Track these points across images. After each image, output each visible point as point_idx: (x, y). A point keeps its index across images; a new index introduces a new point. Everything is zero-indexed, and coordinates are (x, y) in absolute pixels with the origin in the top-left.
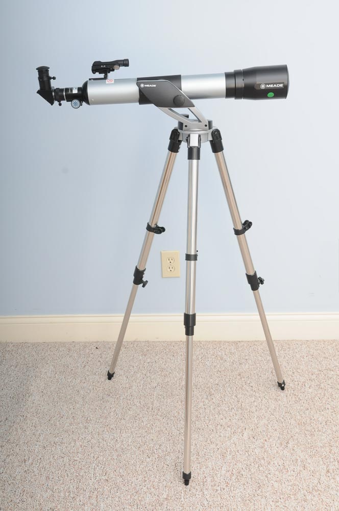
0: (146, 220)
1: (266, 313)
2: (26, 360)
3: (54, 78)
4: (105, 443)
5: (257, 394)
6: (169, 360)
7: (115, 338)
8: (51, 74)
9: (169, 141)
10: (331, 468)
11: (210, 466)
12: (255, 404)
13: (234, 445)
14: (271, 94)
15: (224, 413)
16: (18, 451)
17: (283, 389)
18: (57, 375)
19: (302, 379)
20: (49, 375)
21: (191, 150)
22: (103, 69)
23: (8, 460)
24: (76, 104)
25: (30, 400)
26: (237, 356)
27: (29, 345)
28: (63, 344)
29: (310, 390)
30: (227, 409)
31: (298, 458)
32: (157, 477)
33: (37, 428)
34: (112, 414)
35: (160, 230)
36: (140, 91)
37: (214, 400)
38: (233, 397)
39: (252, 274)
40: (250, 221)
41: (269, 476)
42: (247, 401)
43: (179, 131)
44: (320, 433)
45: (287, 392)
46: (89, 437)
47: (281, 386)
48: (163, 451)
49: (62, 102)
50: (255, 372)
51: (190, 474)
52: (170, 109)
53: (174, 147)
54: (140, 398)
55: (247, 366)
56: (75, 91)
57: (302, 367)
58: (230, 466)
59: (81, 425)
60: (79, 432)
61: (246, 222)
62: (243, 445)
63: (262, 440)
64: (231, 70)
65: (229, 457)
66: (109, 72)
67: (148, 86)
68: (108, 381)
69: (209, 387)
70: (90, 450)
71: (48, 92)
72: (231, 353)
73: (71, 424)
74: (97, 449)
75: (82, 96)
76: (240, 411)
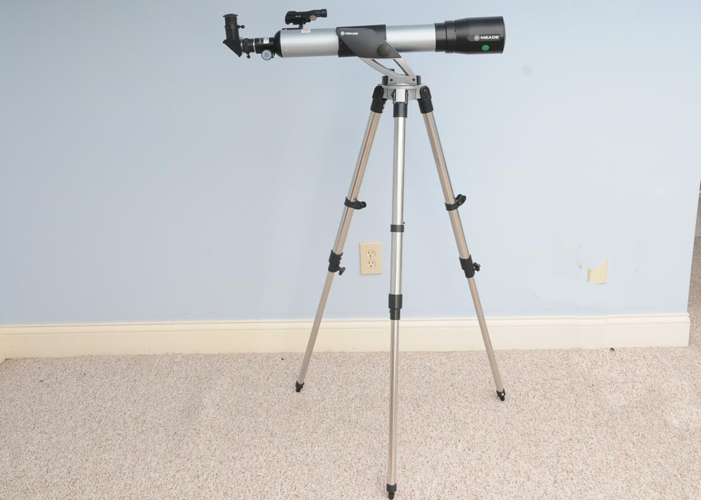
0: (344, 194)
1: (485, 318)
2: (198, 372)
3: (243, 27)
4: (293, 457)
5: (473, 406)
6: (368, 371)
7: (303, 349)
8: (239, 23)
9: (371, 100)
10: (559, 478)
11: (419, 480)
12: (471, 415)
13: (446, 458)
14: (486, 47)
15: (435, 424)
16: (189, 466)
17: (502, 399)
18: (234, 387)
19: (525, 390)
20: (226, 387)
21: (396, 106)
22: (298, 19)
23: (177, 476)
24: (267, 55)
25: (203, 412)
26: (448, 367)
27: (202, 356)
28: (243, 356)
29: (534, 400)
30: (438, 421)
31: (521, 469)
32: (356, 491)
33: (212, 443)
34: (302, 427)
35: (360, 205)
36: (340, 40)
37: (422, 412)
38: (445, 408)
39: (466, 257)
40: (463, 195)
41: (488, 488)
42: (461, 413)
43: (383, 86)
44: (547, 443)
45: (507, 402)
46: (275, 452)
47: (501, 396)
48: (362, 465)
49: (251, 54)
50: (470, 382)
51: (395, 486)
52: (373, 60)
53: (377, 106)
54: (335, 411)
55: (460, 377)
56: (266, 42)
57: (524, 376)
58: (442, 479)
59: (265, 439)
60: (262, 446)
61: (459, 196)
62: (458, 457)
63: (479, 452)
64: (442, 21)
65: (441, 470)
66: (305, 23)
67: (349, 33)
68: (296, 393)
69: (416, 399)
70: (277, 464)
71: (236, 43)
72: (441, 363)
73: (253, 438)
74: (284, 464)
75: (274, 47)
76: (453, 423)
